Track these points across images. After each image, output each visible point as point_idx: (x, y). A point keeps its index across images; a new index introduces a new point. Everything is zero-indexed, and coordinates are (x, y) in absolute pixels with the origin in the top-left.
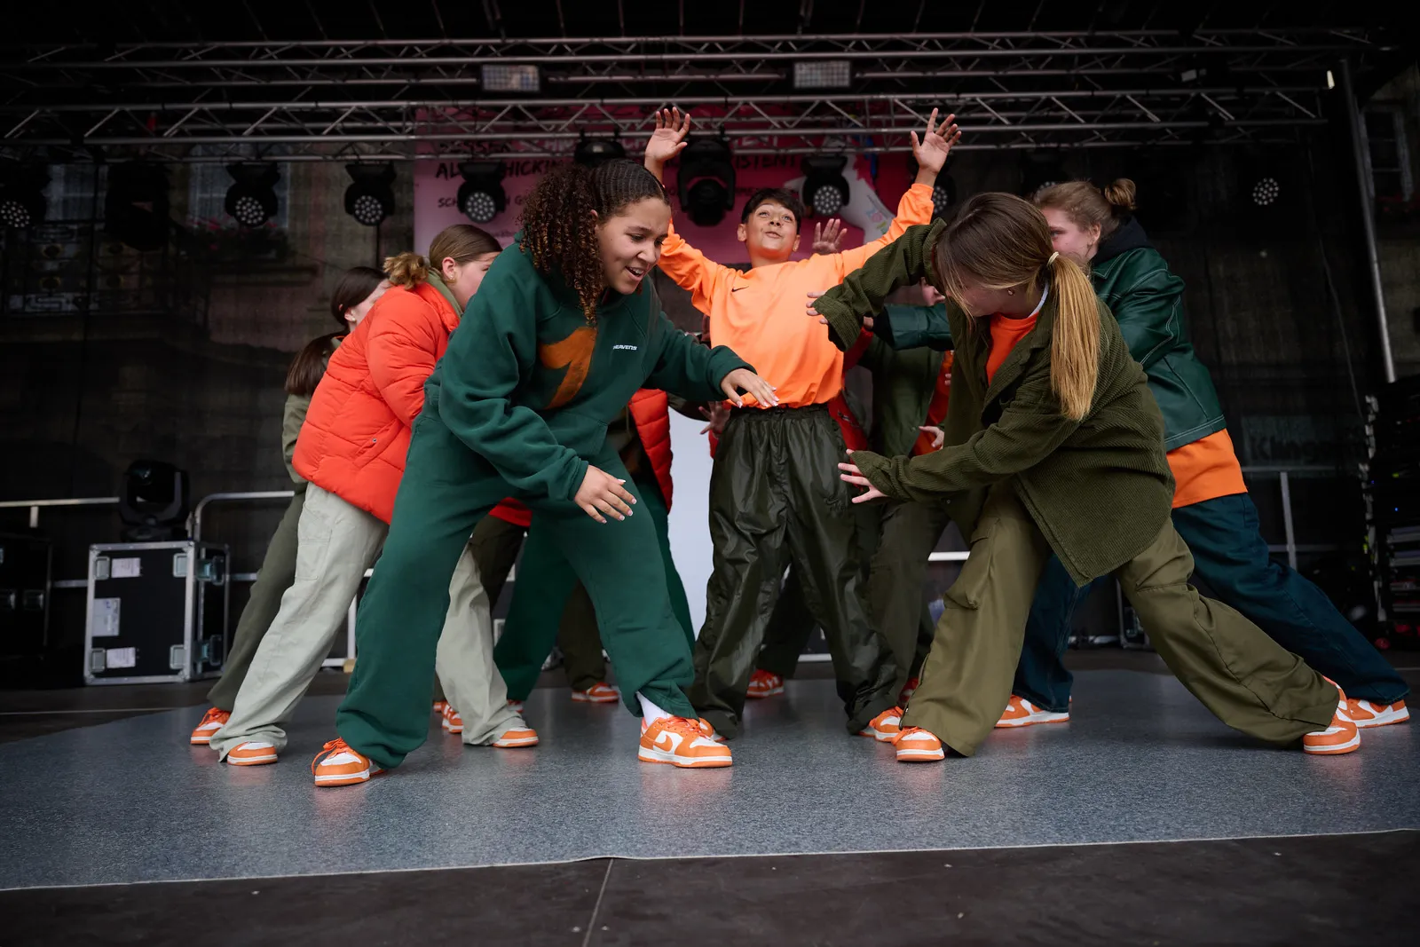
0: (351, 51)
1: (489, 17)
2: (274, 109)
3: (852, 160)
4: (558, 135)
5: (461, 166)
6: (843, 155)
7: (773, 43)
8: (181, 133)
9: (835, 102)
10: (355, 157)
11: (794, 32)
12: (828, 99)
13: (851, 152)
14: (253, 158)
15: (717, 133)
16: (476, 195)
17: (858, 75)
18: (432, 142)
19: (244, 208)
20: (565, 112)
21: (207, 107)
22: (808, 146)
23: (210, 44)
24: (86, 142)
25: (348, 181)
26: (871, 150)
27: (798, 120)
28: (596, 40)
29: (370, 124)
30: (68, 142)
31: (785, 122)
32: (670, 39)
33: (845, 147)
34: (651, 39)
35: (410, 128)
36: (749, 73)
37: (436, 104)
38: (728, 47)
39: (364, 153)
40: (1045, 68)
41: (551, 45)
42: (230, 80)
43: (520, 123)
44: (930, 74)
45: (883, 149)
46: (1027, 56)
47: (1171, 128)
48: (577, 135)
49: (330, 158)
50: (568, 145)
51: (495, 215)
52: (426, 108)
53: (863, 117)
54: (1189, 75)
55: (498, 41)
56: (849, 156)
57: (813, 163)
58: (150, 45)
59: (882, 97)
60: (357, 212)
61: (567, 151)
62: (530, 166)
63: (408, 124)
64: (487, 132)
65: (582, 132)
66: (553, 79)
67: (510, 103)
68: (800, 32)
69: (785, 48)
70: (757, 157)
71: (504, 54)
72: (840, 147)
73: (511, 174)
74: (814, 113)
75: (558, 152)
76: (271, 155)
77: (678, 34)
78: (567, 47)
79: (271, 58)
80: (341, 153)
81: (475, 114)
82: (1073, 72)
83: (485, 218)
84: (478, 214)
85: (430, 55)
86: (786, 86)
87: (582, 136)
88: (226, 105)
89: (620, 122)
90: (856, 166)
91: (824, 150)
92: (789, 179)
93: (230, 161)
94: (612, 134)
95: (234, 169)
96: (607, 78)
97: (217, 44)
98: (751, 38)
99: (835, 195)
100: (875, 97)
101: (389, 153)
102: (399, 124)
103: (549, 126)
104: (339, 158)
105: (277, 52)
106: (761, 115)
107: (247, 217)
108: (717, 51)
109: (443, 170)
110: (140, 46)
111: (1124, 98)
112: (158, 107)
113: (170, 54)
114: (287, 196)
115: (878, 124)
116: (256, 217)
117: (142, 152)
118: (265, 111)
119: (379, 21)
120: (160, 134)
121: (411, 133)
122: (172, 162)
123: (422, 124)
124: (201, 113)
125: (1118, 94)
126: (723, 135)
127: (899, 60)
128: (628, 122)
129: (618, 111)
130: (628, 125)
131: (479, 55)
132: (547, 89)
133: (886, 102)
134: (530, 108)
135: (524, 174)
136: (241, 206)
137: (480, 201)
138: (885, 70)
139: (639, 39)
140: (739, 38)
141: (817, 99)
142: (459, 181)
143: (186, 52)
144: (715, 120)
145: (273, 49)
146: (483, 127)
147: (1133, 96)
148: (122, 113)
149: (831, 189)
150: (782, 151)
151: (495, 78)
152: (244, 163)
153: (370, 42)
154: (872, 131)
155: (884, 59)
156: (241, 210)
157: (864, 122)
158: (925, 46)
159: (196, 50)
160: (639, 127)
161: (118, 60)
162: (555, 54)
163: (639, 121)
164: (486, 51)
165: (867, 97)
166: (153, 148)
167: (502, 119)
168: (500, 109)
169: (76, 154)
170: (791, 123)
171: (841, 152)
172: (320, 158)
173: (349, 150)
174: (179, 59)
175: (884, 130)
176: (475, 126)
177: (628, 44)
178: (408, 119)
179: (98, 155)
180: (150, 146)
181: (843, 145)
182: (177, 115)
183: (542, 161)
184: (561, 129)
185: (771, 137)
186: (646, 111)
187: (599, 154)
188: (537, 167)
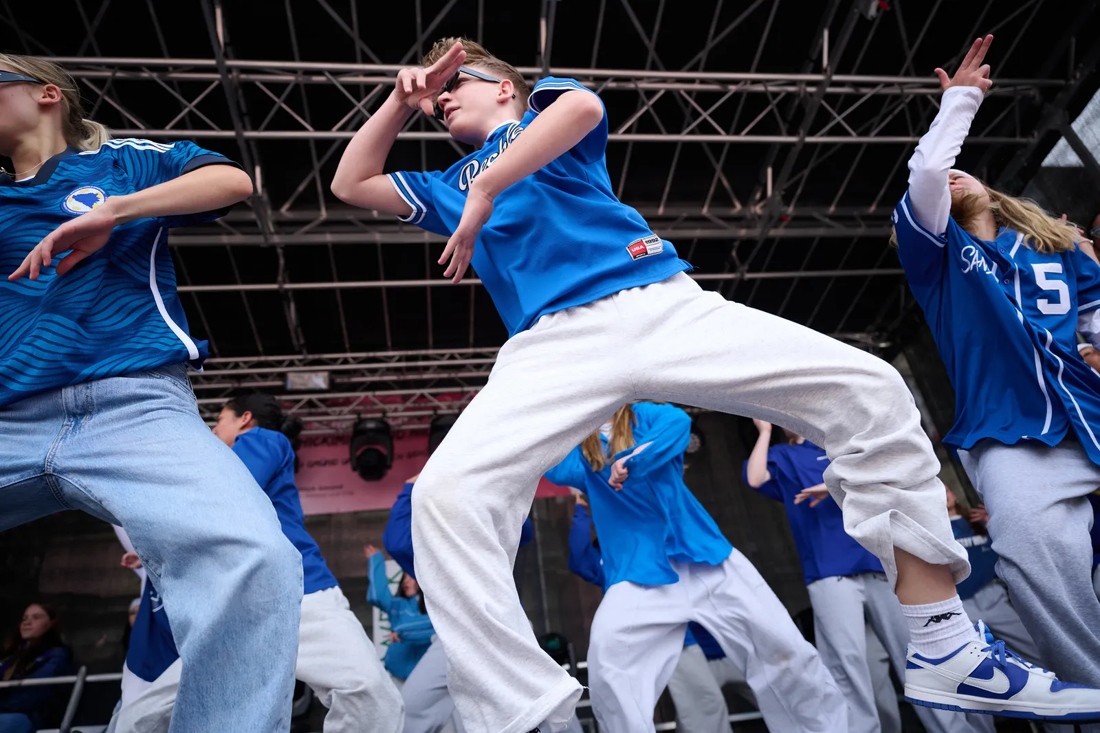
1: (295, 342)
4: (341, 417)
15: (455, 411)
20: (347, 402)
28: (371, 354)
32: (423, 352)
34: (410, 352)
38: (463, 356)
41: (339, 359)
48: (356, 416)
50: (349, 424)
55: (301, 357)
61: (347, 428)
62: (320, 440)
65: (359, 414)
66: (338, 380)
67: (306, 397)
71: (305, 365)
75: (341, 429)
77: (428, 349)
78: (350, 360)
85: (251, 367)
87: (359, 417)
89: (387, 407)
94: (381, 415)
96: (378, 379)
98: (478, 349)
103: (334, 411)
108: (456, 359)
128: (393, 406)
129: (385, 400)
130: (393, 409)
131: (286, 366)
132: (333, 387)
134: (321, 400)
135: (316, 445)
139: (401, 353)
140: (471, 350)
151: (296, 379)
160: (401, 409)
162: (341, 364)
163: (401, 404)
164: (291, 364)
167: (301, 408)
168: (298, 401)
177: (393, 357)
183: (330, 436)
184: (343, 413)
186: (405, 398)
187: (371, 430)
188: (325, 440)
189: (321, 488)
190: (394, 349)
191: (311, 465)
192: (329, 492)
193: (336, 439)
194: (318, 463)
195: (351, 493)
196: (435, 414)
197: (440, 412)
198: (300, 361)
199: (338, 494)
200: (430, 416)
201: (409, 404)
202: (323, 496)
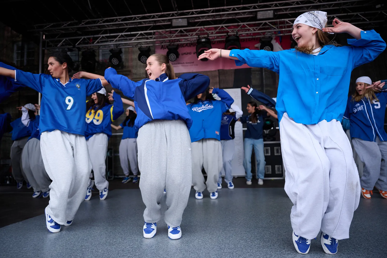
0: (139, 18)
1: (173, 6)
2: (120, 35)
3: (274, 38)
4: (192, 37)
5: (167, 47)
6: (271, 37)
7: (251, 7)
8: (98, 42)
9: (269, 22)
10: (140, 46)
11: (257, 3)
12: (267, 22)
13: (274, 36)
14: (115, 48)
15: (236, 33)
16: (171, 54)
17: (276, 13)
18: (160, 41)
19: (114, 61)
21: (104, 35)
22: (261, 35)
23: (104, 19)
24: (76, 46)
25: (139, 52)
26: (279, 35)
27: (259, 28)
28: (202, 10)
29: (144, 37)
30: (72, 47)
31: (255, 29)
32: (222, 8)
33: (272, 35)
34: (217, 8)
35: (154, 37)
36: (244, 15)
37: (160, 31)
38: (239, 9)
39: (142, 45)
40: (332, 7)
41: (190, 12)
42: (109, 27)
43: (182, 34)
44: (297, 11)
45: (283, 34)
46: (327, 4)
47: (373, 23)
48: (197, 36)
49: (134, 46)
50: (195, 39)
51: (176, 59)
52: (158, 32)
53: (277, 26)
54: (378, 6)
55: (176, 12)
56: (273, 37)
57: (263, 40)
58: (90, 20)
59: (283, 20)
60: (141, 60)
61: (195, 40)
62: (185, 45)
63: (154, 36)
64: (174, 37)
65: (199, 36)
66: (190, 21)
67: (179, 29)
68: (259, 3)
69: (255, 8)
70: (247, 39)
71: (178, 16)
72: (270, 35)
73: (180, 47)
74: (263, 25)
75: (192, 41)
76: (120, 46)
77: (224, 6)
78: (194, 12)
79: (119, 21)
80: (137, 45)
81: (171, 32)
82: (341, 7)
83: (174, 60)
84: (172, 59)
85: (159, 17)
86: (255, 18)
87: (199, 37)
88: (109, 35)
89: (208, 32)
90: (275, 39)
91: (266, 36)
92: (256, 44)
93: (110, 49)
94: (207, 36)
95: (111, 51)
96: (205, 20)
97: (106, 19)
98: (245, 6)
99: (269, 49)
100: (281, 20)
101: (149, 44)
102: (151, 36)
103: (189, 34)
104: (137, 46)
105: (121, 19)
106: (247, 27)
107: (115, 63)
108: (235, 10)
109: (162, 47)
110: (88, 21)
111: (357, 15)
112: (92, 36)
113: (94, 22)
114: (123, 57)
115: (281, 27)
116: (117, 63)
117: (89, 48)
118: (118, 35)
119: (145, 9)
120: (93, 43)
121: (154, 39)
122: (96, 50)
123: (157, 36)
124: (103, 37)
125: (355, 14)
126: (237, 34)
127: (288, 8)
128: (211, 31)
129: (208, 29)
130: (211, 33)
131: (171, 16)
132: (189, 24)
133: (284, 21)
134: (185, 30)
135: (184, 47)
136: (113, 60)
137: (172, 56)
138: (284, 11)
139: (214, 8)
140: (242, 6)
141: (264, 22)
142: (167, 50)
143: (99, 21)
144: (235, 29)
145: (120, 19)
146: (173, 36)
147: (360, 14)
148: (84, 38)
149: (268, 47)
150: (254, 37)
151: (175, 23)
152: (113, 49)
153: (143, 15)
154: (280, 30)
155: (284, 8)
156: (113, 61)
157: (277, 27)
158: (295, 4)
159: (101, 20)
160: (214, 33)
161: (83, 25)
162: (191, 15)
163: (214, 31)
164: (173, 15)
165: (278, 20)
166: (92, 47)
167: (177, 33)
168: (177, 31)
169: (74, 49)
170: (256, 29)
171: (271, 36)
172: (131, 46)
173: (139, 44)
174: (97, 23)
175: (283, 29)
176: (170, 36)
177: (211, 10)
178: (153, 35)
179: (79, 49)
180: (91, 46)
181: (271, 34)
182: (97, 38)
183: (188, 43)
184: (193, 35)
185: (251, 33)
186: (216, 28)
187: (204, 42)
188: (187, 45)
189: (186, 63)
190: (211, 7)
191: (183, 54)
192: (189, 64)
193: (191, 45)
194: (185, 54)
195: (197, 65)
196: (227, 35)
197: (229, 34)
198: (176, 13)
199: (192, 65)
200: (225, 36)
201: (217, 30)
202: (187, 66)
